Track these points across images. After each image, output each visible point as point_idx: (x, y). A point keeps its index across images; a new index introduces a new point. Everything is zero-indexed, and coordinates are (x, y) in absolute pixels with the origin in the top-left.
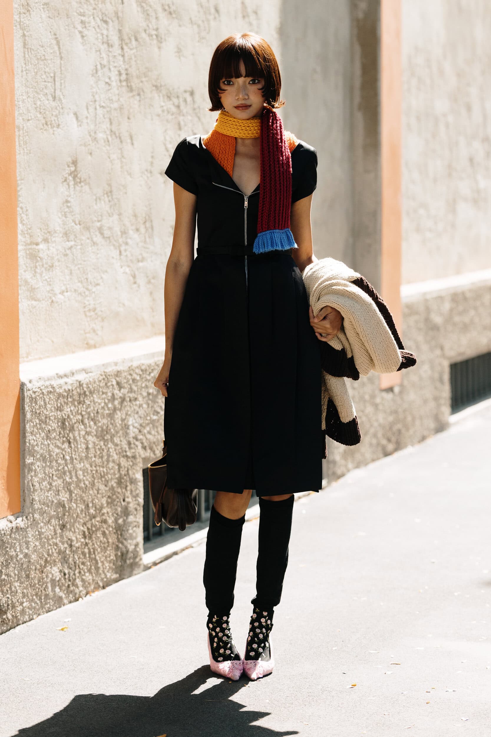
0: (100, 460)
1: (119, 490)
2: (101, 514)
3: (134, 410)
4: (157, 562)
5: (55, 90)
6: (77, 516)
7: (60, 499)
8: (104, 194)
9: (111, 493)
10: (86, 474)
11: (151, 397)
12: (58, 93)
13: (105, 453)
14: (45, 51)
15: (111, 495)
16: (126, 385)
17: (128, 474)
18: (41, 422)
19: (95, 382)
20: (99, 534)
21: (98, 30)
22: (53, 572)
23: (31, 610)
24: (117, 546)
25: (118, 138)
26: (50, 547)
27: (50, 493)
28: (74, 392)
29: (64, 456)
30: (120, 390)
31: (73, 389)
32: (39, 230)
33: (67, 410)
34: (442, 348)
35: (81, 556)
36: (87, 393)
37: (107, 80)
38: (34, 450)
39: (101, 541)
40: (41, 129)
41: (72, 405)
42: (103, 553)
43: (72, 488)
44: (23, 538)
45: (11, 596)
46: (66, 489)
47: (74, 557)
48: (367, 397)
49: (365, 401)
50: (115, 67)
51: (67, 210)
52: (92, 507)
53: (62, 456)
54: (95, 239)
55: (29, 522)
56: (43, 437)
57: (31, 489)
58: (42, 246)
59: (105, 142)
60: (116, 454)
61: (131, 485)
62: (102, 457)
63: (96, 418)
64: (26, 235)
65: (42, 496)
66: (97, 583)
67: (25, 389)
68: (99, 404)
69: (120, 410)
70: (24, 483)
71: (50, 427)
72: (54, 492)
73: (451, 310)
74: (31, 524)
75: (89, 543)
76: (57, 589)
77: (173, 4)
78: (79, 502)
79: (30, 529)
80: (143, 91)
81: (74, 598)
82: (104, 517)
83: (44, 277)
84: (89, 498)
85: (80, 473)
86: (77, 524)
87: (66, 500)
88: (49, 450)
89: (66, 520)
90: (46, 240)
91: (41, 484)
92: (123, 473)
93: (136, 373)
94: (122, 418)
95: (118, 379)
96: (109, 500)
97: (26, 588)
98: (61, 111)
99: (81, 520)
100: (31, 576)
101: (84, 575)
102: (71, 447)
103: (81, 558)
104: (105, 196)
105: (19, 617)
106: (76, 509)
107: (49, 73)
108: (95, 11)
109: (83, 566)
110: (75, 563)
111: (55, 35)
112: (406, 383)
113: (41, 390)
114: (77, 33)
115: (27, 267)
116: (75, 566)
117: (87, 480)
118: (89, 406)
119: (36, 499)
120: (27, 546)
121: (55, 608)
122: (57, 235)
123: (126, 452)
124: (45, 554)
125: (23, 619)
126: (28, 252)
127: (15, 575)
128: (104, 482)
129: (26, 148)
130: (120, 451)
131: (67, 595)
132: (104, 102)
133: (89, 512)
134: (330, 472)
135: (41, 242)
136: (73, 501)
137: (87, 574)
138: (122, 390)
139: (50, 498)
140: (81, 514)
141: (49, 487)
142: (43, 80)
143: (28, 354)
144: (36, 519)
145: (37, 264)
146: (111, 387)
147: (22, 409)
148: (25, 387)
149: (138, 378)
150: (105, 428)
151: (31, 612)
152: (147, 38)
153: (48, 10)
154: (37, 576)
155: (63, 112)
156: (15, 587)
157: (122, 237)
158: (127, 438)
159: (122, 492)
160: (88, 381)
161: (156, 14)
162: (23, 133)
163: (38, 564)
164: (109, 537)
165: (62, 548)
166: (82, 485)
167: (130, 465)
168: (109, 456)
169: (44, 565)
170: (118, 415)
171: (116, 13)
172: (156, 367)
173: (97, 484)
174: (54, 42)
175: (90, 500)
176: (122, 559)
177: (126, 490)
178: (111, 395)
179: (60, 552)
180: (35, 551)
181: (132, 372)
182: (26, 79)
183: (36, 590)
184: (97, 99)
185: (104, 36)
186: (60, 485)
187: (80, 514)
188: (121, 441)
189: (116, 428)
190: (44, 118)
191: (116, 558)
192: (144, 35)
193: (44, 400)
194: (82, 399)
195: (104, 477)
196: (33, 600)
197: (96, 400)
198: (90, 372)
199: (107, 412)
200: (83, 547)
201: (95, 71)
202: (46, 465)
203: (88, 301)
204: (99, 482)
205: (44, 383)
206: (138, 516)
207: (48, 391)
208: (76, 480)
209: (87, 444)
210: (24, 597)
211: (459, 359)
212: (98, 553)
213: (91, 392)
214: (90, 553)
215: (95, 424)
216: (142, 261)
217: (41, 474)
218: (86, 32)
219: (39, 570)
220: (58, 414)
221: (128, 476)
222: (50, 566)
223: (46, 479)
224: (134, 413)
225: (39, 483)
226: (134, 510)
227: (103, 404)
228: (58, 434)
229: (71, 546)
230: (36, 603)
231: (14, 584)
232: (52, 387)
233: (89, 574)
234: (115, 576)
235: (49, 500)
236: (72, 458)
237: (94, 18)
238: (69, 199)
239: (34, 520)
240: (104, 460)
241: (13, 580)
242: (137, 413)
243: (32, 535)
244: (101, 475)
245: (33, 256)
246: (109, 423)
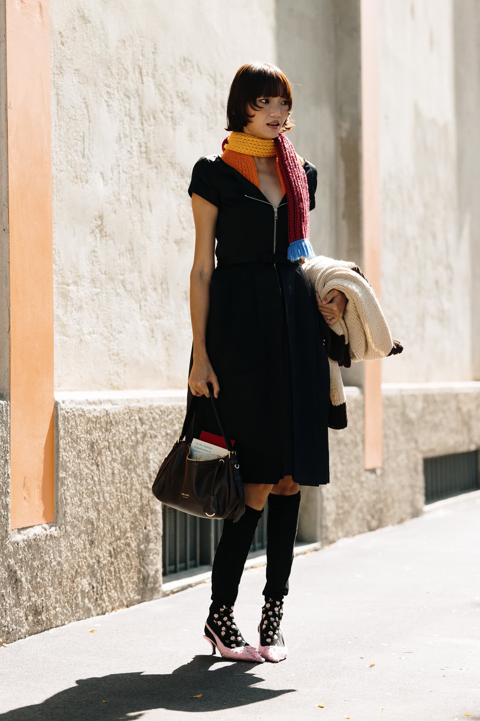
0: (125, 487)
1: (141, 518)
2: (125, 537)
3: (154, 446)
4: (175, 591)
5: (84, 148)
6: (104, 535)
7: (89, 516)
8: (126, 251)
9: (134, 519)
10: (112, 497)
11: (169, 437)
12: (87, 152)
13: (128, 481)
14: (75, 112)
15: (134, 521)
16: (147, 422)
17: (149, 504)
18: (72, 441)
19: (120, 414)
20: (123, 556)
21: (122, 103)
22: (83, 584)
23: (63, 616)
24: (139, 569)
25: (139, 203)
26: (80, 560)
27: (80, 508)
28: (101, 420)
29: (92, 477)
30: (142, 426)
31: (101, 416)
32: (69, 273)
33: (96, 434)
34: (416, 442)
35: (108, 573)
36: (113, 422)
37: (129, 149)
38: (66, 466)
39: (125, 563)
40: (72, 181)
41: (100, 431)
42: (127, 574)
43: (100, 508)
44: (56, 547)
45: (46, 599)
46: (94, 508)
47: (101, 573)
48: (354, 474)
49: (352, 477)
50: (136, 138)
51: (94, 259)
52: (118, 529)
53: (91, 477)
54: (118, 291)
55: (62, 532)
56: (75, 455)
57: (63, 501)
58: (72, 288)
59: (127, 204)
60: (139, 483)
61: (151, 515)
62: (126, 485)
63: (120, 447)
64: (59, 275)
65: (73, 511)
66: (122, 601)
67: (59, 408)
68: (124, 435)
69: (142, 444)
70: (57, 495)
71: (80, 447)
72: (83, 509)
73: (424, 409)
74: (63, 535)
75: (114, 562)
76: (86, 601)
77: (186, 93)
78: (106, 522)
79: (62, 539)
80: (160, 166)
81: (101, 611)
82: (128, 541)
83: (74, 316)
84: (114, 521)
85: (107, 495)
86: (104, 543)
87: (94, 518)
88: (80, 468)
89: (94, 536)
90: (75, 283)
91: (72, 499)
92: (145, 502)
93: (156, 413)
94: (143, 452)
95: (140, 415)
96: (133, 526)
97: (59, 595)
98: (89, 168)
99: (108, 540)
100: (63, 584)
101: (110, 591)
102: (99, 470)
103: (107, 575)
104: (128, 253)
105: (52, 620)
106: (103, 529)
107: (79, 132)
108: (119, 85)
109: (109, 583)
110: (102, 578)
111: (84, 99)
112: (386, 467)
113: (73, 411)
114: (104, 102)
115: (59, 304)
116: (103, 582)
117: (113, 503)
118: (114, 435)
119: (68, 512)
120: (60, 555)
121: (84, 618)
122: (85, 280)
123: (147, 483)
124: (75, 565)
125: (56, 623)
126: (60, 291)
127: (49, 580)
128: (128, 508)
129: (59, 195)
130: (142, 481)
131: (95, 608)
132: (127, 168)
133: (115, 533)
134: (324, 536)
135: (72, 283)
136: (101, 520)
137: (113, 591)
138: (144, 426)
139: (80, 513)
140: (108, 534)
141: (79, 503)
142: (74, 138)
143: (60, 385)
144: (68, 531)
145: (68, 303)
146: (134, 421)
147: (56, 426)
148: (59, 406)
149: (158, 417)
150: (128, 457)
151: (63, 618)
152: (164, 119)
153: (79, 76)
154: (69, 584)
155: (91, 170)
156: (49, 592)
157: (142, 293)
158: (148, 471)
159: (144, 520)
160: (114, 412)
161: (171, 98)
162: (56, 182)
163: (69, 573)
164: (132, 560)
165: (91, 563)
166: (108, 507)
167: (150, 496)
168: (132, 485)
169: (74, 575)
170: (141, 449)
171: (137, 91)
172: (174, 411)
173: (121, 509)
174: (84, 106)
175: (116, 522)
176: (144, 582)
177: (147, 519)
178: (134, 428)
179: (89, 566)
180: (67, 561)
181: (152, 411)
182: (59, 134)
183: (67, 597)
184: (121, 164)
185: (127, 109)
186: (90, 503)
187: (106, 534)
188: (143, 473)
189: (139, 460)
190: (75, 172)
191: (139, 581)
192: (161, 116)
193: (76, 422)
194: (108, 427)
195: (128, 503)
196: (64, 607)
197: (121, 431)
198: (116, 404)
199: (131, 443)
200: (110, 565)
201: (118, 139)
202: (77, 482)
203: (112, 345)
204: (123, 507)
205: (75, 406)
206: (157, 544)
207: (79, 414)
208: (103, 501)
209: (113, 469)
210: (57, 602)
211: (431, 455)
212: (123, 573)
213: (116, 423)
214: (115, 572)
215: (120, 452)
216: (159, 318)
217: (72, 490)
218: (111, 103)
219: (70, 579)
220: (88, 437)
221: (149, 506)
222: (80, 578)
223: (77, 495)
224: (154, 449)
225: (71, 498)
226: (154, 538)
227: (127, 436)
228: (88, 455)
229: (99, 562)
230: (67, 610)
231: (48, 588)
232: (82, 411)
233: (115, 590)
234: (137, 597)
235: (80, 515)
236: (99, 480)
237: (118, 91)
238: (96, 249)
239: (66, 532)
240: (128, 487)
241: (47, 585)
242: (157, 449)
243: (65, 546)
244: (125, 501)
245: (65, 295)
246: (132, 454)
